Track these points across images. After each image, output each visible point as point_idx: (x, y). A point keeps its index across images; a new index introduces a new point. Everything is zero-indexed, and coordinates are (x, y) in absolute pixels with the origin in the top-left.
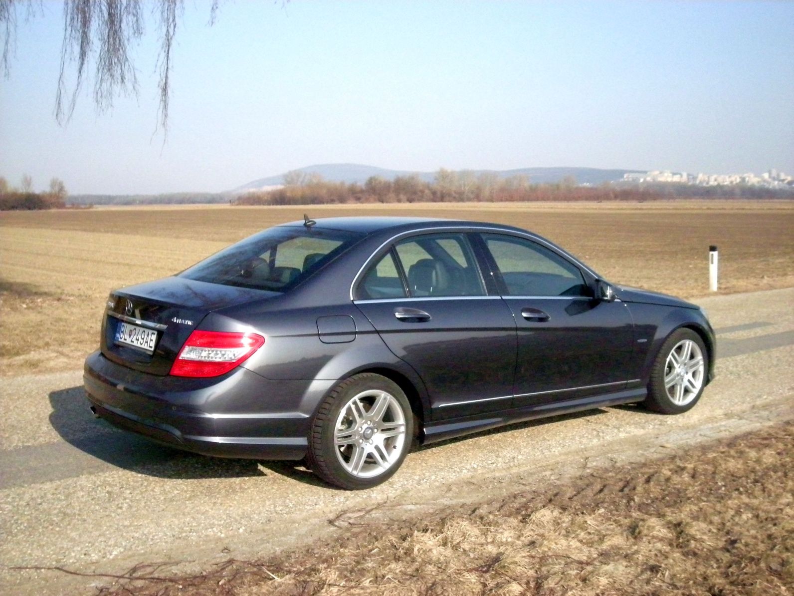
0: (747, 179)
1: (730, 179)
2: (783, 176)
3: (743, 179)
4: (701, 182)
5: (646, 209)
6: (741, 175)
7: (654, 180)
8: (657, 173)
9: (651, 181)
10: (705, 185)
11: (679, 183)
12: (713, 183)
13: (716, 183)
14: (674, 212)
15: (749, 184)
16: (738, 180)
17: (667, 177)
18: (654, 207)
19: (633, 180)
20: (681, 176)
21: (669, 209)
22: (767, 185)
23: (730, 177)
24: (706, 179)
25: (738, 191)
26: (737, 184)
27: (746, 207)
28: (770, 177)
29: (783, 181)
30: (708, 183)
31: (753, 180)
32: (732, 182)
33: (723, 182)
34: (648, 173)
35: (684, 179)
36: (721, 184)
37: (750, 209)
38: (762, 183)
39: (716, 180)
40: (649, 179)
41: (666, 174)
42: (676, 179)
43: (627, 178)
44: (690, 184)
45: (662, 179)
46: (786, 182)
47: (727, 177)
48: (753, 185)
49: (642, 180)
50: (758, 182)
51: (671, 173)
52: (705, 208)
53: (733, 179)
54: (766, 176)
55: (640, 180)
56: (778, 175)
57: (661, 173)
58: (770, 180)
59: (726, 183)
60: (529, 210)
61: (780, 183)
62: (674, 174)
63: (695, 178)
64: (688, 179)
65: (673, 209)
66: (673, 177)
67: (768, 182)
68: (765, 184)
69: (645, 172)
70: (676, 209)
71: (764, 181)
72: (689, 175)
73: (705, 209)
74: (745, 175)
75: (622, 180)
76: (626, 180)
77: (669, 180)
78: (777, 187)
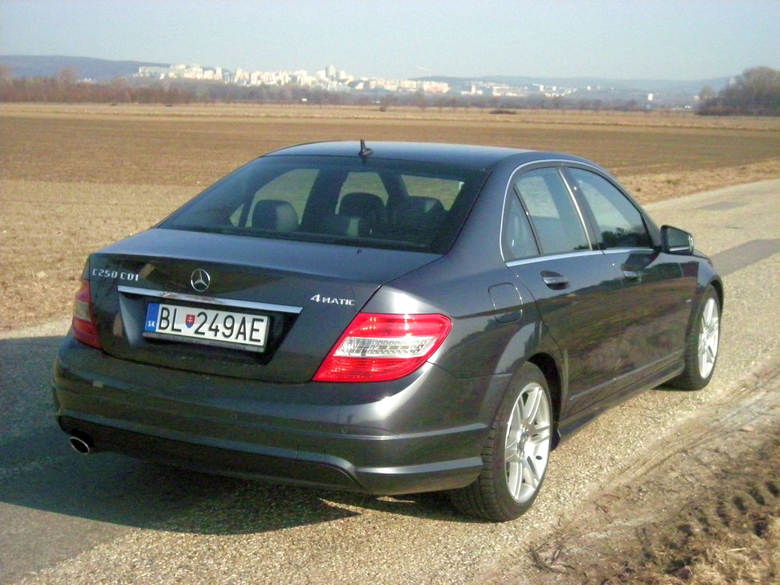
0: (298, 78)
1: (278, 78)
2: (343, 76)
3: (294, 78)
4: (239, 81)
5: (187, 116)
6: (291, 73)
7: (179, 76)
8: (182, 67)
9: (176, 77)
10: (245, 84)
11: (212, 80)
12: (255, 82)
13: (259, 83)
14: (222, 119)
15: (302, 84)
16: (288, 79)
17: (196, 74)
18: (185, 113)
19: (152, 76)
20: (215, 72)
21: (216, 116)
22: (323, 87)
23: (277, 75)
24: (247, 77)
25: (289, 94)
26: (285, 84)
27: (316, 115)
28: (327, 76)
29: (343, 81)
30: (248, 82)
31: (306, 79)
32: (279, 82)
33: (269, 81)
34: (171, 67)
35: (219, 75)
36: (267, 83)
37: (321, 118)
38: (318, 84)
39: (259, 78)
40: (172, 75)
41: (194, 69)
42: (208, 75)
43: (142, 73)
44: (226, 82)
45: (188, 75)
46: (347, 82)
47: (274, 74)
48: (307, 86)
49: (162, 76)
50: (313, 83)
51: (201, 68)
52: (263, 115)
53: (281, 77)
54: (322, 74)
55: (160, 76)
56: (337, 74)
57: (187, 67)
58: (327, 80)
59: (272, 83)
60: (24, 114)
61: (340, 84)
62: (205, 69)
63: (232, 75)
64: (224, 76)
65: (221, 116)
66: (204, 73)
67: (324, 83)
68: (322, 85)
69: (168, 66)
70: (225, 116)
71: (321, 81)
72: (224, 71)
73: (263, 117)
74: (296, 73)
75: (135, 75)
76: (142, 75)
77: (199, 76)
78: (336, 89)
